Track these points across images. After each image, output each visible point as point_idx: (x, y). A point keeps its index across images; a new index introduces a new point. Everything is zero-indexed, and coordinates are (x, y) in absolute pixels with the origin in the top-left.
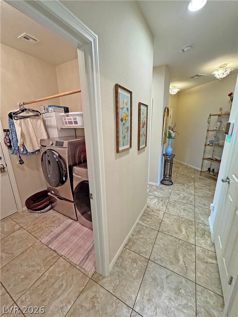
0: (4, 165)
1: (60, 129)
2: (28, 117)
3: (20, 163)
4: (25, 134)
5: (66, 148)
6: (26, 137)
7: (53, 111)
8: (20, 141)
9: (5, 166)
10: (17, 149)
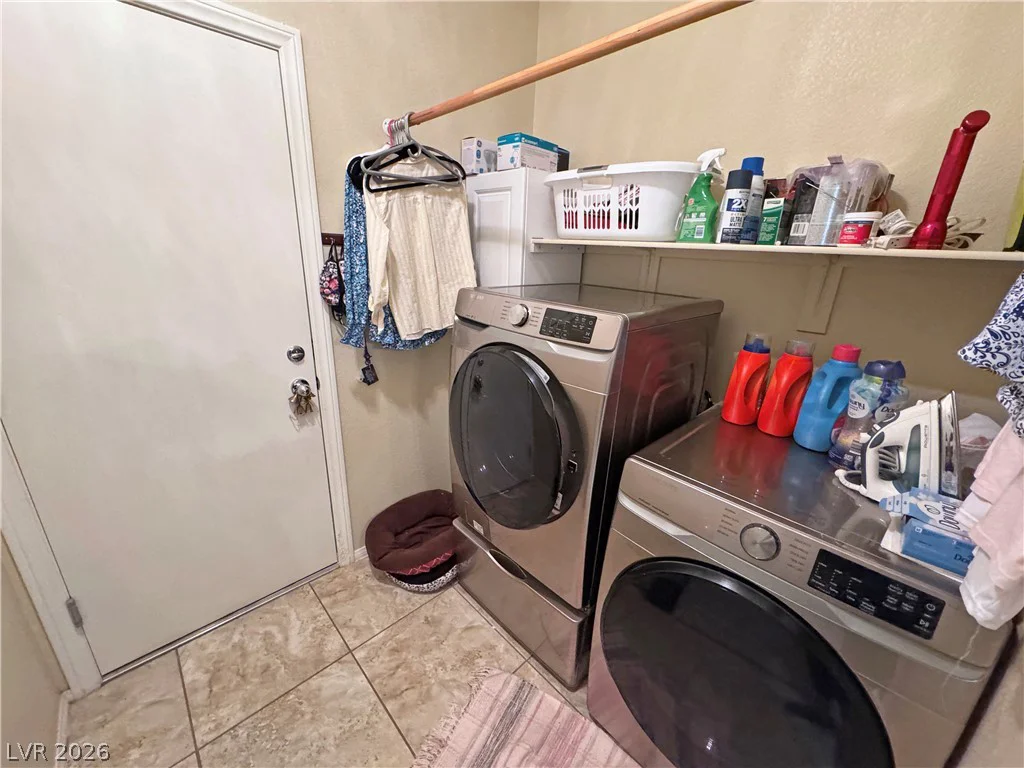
0: (311, 387)
1: (532, 250)
2: (419, 184)
3: (365, 381)
4: (398, 259)
5: (611, 351)
6: (401, 272)
7: (518, 162)
8: (381, 291)
9: (314, 390)
10: (363, 322)
